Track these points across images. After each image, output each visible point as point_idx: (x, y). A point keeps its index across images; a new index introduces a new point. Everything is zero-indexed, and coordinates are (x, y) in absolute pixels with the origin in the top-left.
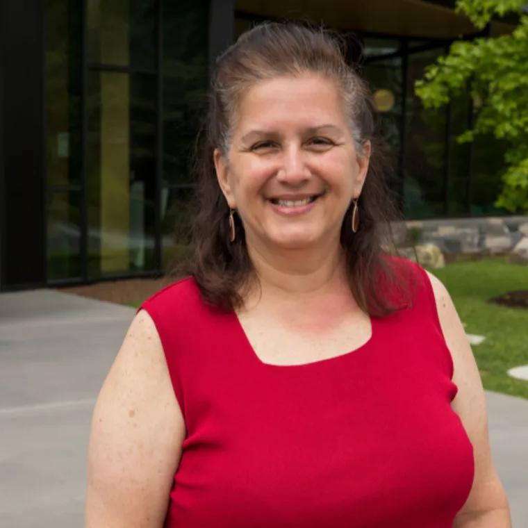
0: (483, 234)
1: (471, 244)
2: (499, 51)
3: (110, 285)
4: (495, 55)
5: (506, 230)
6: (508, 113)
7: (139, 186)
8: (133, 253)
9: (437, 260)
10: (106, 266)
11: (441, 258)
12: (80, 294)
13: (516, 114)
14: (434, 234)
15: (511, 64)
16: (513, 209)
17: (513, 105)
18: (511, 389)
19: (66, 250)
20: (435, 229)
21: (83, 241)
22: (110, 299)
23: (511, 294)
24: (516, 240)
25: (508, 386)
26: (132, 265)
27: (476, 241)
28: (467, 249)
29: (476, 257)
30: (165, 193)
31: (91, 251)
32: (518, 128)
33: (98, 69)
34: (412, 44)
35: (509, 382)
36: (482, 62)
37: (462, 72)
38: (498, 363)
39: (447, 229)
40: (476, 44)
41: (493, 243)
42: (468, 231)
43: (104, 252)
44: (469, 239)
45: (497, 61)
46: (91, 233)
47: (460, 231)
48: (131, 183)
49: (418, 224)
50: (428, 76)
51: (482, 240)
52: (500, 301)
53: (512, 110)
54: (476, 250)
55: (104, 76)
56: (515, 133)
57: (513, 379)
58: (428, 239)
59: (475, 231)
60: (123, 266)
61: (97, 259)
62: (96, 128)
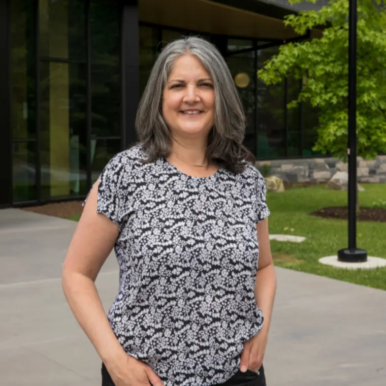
0: (311, 169)
1: (304, 176)
2: (311, 50)
3: (57, 205)
4: (308, 53)
5: (327, 167)
6: (318, 91)
7: (76, 138)
8: (72, 183)
9: (279, 186)
10: (54, 193)
11: (282, 185)
12: (35, 212)
13: (323, 91)
14: (279, 169)
15: (319, 59)
16: (324, 152)
17: (321, 85)
18: (319, 271)
19: (27, 182)
20: (279, 166)
21: (38, 175)
22: (55, 214)
23: (325, 209)
24: (333, 173)
25: (318, 269)
26: (72, 192)
27: (307, 174)
28: (301, 180)
29: (306, 185)
30: (93, 143)
31: (43, 182)
32: (325, 100)
33: (47, 61)
34: (260, 43)
35: (319, 267)
36: (300, 57)
37: (287, 64)
38: (313, 254)
39: (287, 166)
40: (296, 46)
41: (318, 175)
42: (301, 167)
43: (52, 183)
44: (302, 173)
45: (310, 56)
46: (43, 170)
47: (296, 167)
48: (71, 135)
49: (268, 163)
50: (266, 67)
51: (311, 173)
52: (318, 213)
53: (321, 89)
54: (308, 180)
55: (52, 64)
56: (323, 104)
57: (321, 264)
58: (274, 173)
59: (306, 167)
60: (66, 192)
61: (48, 187)
62: (47, 99)
